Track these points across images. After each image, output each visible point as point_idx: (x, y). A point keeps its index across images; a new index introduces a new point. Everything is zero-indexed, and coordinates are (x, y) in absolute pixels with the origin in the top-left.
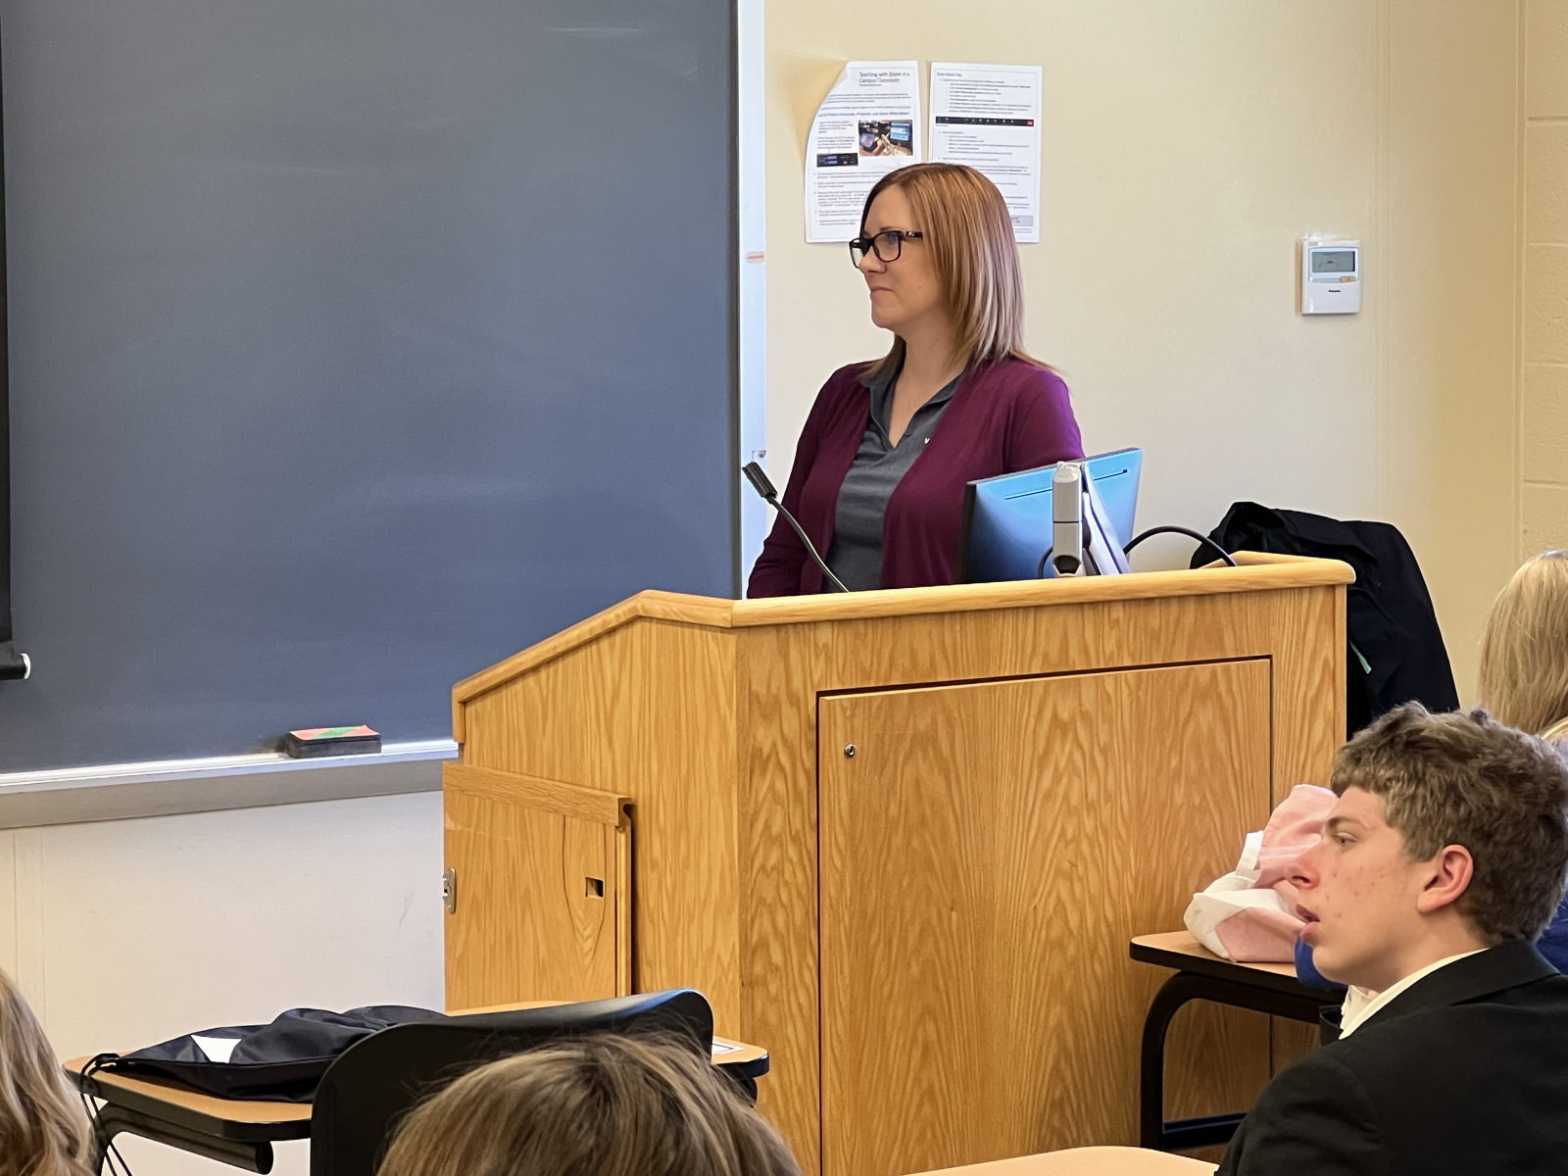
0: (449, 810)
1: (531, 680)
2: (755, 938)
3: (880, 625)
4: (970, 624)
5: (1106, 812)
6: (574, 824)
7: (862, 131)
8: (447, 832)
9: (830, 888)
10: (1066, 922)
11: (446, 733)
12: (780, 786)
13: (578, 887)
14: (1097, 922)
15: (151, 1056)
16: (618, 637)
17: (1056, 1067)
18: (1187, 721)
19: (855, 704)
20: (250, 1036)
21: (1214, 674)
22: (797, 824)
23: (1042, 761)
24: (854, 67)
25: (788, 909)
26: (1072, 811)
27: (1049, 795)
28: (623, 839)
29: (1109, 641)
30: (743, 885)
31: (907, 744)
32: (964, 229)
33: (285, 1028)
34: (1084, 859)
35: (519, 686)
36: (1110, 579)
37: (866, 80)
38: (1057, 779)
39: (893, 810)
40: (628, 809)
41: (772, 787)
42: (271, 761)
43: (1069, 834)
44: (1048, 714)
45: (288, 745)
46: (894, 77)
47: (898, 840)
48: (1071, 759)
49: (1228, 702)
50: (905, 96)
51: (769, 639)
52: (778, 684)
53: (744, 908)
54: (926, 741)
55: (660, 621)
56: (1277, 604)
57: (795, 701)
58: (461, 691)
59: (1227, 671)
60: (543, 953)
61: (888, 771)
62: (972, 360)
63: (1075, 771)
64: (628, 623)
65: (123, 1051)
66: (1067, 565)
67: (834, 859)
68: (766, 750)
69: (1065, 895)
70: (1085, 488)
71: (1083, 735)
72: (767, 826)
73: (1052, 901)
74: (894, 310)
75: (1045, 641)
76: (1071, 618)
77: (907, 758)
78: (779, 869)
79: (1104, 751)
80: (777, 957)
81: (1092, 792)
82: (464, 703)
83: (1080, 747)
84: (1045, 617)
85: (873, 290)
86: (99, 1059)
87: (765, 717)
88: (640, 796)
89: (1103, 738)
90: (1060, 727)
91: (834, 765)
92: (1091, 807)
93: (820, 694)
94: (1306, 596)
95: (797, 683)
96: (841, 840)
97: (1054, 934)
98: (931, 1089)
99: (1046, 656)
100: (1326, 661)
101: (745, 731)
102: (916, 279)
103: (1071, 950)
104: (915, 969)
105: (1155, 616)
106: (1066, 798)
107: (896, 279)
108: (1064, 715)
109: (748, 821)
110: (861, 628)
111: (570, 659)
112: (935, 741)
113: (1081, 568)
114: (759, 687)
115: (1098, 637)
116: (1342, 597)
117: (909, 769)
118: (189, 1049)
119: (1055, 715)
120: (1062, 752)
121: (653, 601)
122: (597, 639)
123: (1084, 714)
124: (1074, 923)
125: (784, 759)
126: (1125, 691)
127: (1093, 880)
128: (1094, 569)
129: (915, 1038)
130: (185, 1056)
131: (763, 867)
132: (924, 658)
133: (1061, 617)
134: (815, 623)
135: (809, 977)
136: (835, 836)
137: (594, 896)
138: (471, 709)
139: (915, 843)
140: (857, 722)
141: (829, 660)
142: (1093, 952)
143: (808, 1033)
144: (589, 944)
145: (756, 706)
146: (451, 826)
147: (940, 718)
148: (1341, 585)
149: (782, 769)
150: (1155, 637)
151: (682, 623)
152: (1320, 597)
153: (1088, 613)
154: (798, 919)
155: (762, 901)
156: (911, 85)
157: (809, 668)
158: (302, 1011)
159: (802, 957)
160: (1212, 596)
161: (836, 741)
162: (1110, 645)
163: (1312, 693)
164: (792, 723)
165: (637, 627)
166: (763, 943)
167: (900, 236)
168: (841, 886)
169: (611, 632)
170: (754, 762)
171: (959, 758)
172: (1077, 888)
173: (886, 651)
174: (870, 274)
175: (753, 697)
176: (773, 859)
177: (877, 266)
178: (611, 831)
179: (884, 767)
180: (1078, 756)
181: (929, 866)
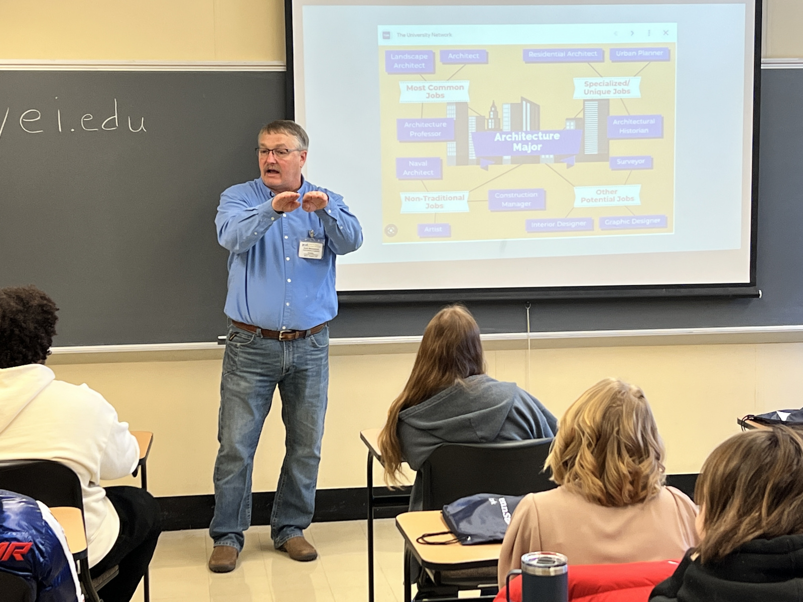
15: (764, 417)
65: (756, 415)
86: (748, 416)
118: (775, 415)
130: (774, 418)
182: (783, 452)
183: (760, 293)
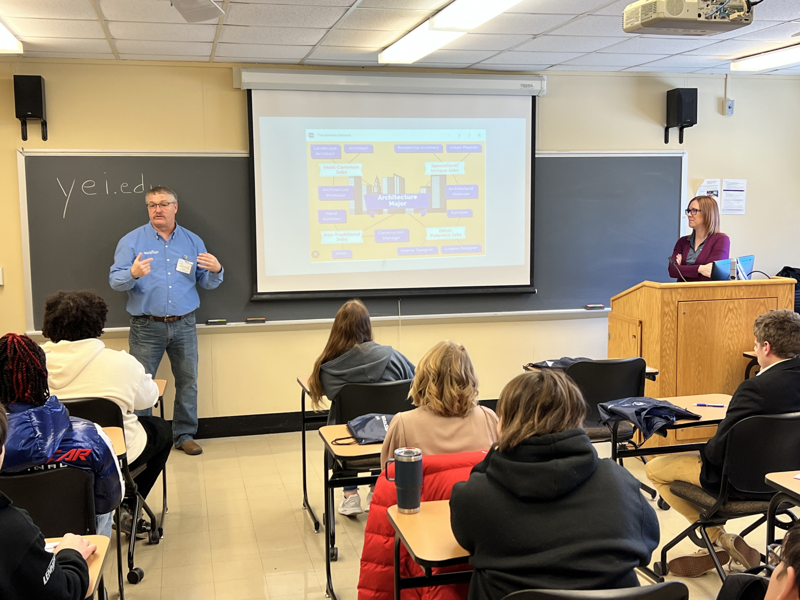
0: (609, 321)
1: (624, 297)
2: (664, 348)
3: (692, 289)
4: (711, 289)
5: (739, 327)
6: (631, 325)
7: (708, 193)
8: (609, 325)
9: (679, 339)
10: (730, 348)
11: (610, 307)
12: (670, 319)
13: (631, 336)
14: (737, 349)
15: (538, 364)
16: (640, 289)
17: (727, 376)
18: (758, 309)
19: (686, 304)
20: (556, 362)
21: (764, 301)
22: (673, 326)
23: (726, 316)
24: (706, 180)
25: (671, 343)
26: (732, 327)
27: (727, 323)
28: (639, 328)
29: (742, 293)
30: (661, 338)
31: (696, 312)
32: (709, 210)
33: (562, 360)
34: (734, 336)
35: (622, 298)
36: (743, 281)
37: (709, 183)
38: (729, 320)
39: (693, 325)
40: (641, 322)
41: (668, 319)
42: (584, 310)
43: (731, 331)
44: (727, 307)
45: (587, 308)
46: (715, 182)
47: (694, 331)
48: (732, 316)
49: (767, 306)
50: (717, 186)
51: (668, 291)
52: (670, 300)
53: (661, 343)
54: (702, 311)
55: (648, 287)
56: (779, 287)
57: (673, 303)
58: (612, 299)
59: (767, 300)
60: (625, 349)
61: (692, 317)
62: (709, 235)
63: (733, 319)
64: (642, 287)
65: (534, 363)
66: (733, 278)
67: (680, 334)
68: (667, 312)
69: (730, 343)
70: (738, 263)
71: (735, 312)
72: (667, 327)
73: (727, 344)
74: (693, 224)
75: (727, 293)
76: (733, 288)
77: (696, 315)
78: (669, 335)
79: (740, 315)
80: (668, 352)
81: (737, 323)
82: (613, 301)
83: (734, 314)
84: (727, 288)
85: (690, 220)
86: (529, 364)
87: (667, 306)
88: (643, 319)
89: (739, 313)
90: (730, 310)
91: (681, 316)
92: (736, 326)
93: (679, 302)
94: (786, 286)
95: (674, 299)
96: (682, 330)
97: (727, 350)
98: (700, 379)
99: (727, 296)
100: (790, 299)
101: (662, 308)
102: (698, 219)
103: (731, 354)
104: (697, 356)
105: (752, 289)
106: (731, 324)
107: (695, 219)
108: (731, 307)
109: (662, 326)
110: (688, 289)
111: (631, 294)
112: (703, 312)
113: (736, 279)
114: (666, 300)
115: (739, 292)
116: (794, 286)
117: (697, 317)
119: (729, 307)
120: (730, 315)
121: (646, 283)
122: (636, 289)
123: (735, 308)
124: (732, 349)
125: (671, 314)
126: (744, 303)
127: (736, 341)
128: (739, 279)
129: (696, 370)
130: (544, 364)
131: (665, 335)
132: (701, 295)
133: (731, 288)
134: (678, 288)
135: (675, 356)
136: (681, 329)
137: (634, 338)
138: (614, 302)
139: (698, 331)
140: (686, 307)
141: (681, 295)
142: (736, 354)
143: (674, 367)
144: (633, 348)
145: (664, 303)
146: (610, 324)
147: (704, 309)
148: (794, 283)
149: (670, 316)
150: (752, 293)
151: (651, 287)
152: (789, 286)
153: (737, 287)
154: (673, 344)
155: (665, 341)
156: (718, 183)
157: (677, 297)
158: (565, 358)
159: (673, 352)
160: (765, 285)
161: (681, 311)
162: (742, 294)
163: (786, 305)
164: (672, 307)
165: (644, 288)
166: (665, 349)
167: (697, 210)
168: (682, 339)
169: (639, 288)
170: (664, 314)
171: (708, 315)
172: (733, 342)
173: (693, 294)
174: (689, 217)
175: (664, 302)
176: (668, 333)
177: (691, 216)
178: (637, 326)
179: (691, 316)
180: (734, 316)
181: (701, 336)
182: (546, 384)
183: (536, 290)
